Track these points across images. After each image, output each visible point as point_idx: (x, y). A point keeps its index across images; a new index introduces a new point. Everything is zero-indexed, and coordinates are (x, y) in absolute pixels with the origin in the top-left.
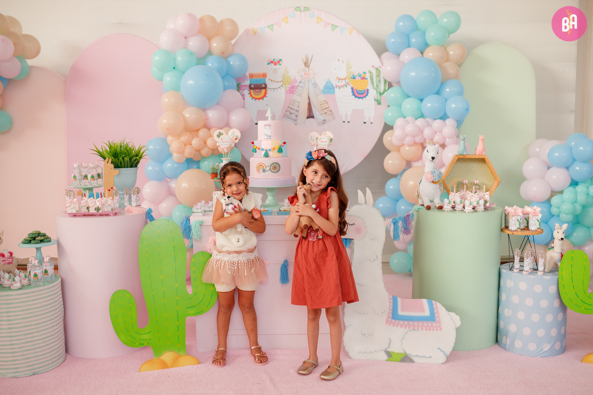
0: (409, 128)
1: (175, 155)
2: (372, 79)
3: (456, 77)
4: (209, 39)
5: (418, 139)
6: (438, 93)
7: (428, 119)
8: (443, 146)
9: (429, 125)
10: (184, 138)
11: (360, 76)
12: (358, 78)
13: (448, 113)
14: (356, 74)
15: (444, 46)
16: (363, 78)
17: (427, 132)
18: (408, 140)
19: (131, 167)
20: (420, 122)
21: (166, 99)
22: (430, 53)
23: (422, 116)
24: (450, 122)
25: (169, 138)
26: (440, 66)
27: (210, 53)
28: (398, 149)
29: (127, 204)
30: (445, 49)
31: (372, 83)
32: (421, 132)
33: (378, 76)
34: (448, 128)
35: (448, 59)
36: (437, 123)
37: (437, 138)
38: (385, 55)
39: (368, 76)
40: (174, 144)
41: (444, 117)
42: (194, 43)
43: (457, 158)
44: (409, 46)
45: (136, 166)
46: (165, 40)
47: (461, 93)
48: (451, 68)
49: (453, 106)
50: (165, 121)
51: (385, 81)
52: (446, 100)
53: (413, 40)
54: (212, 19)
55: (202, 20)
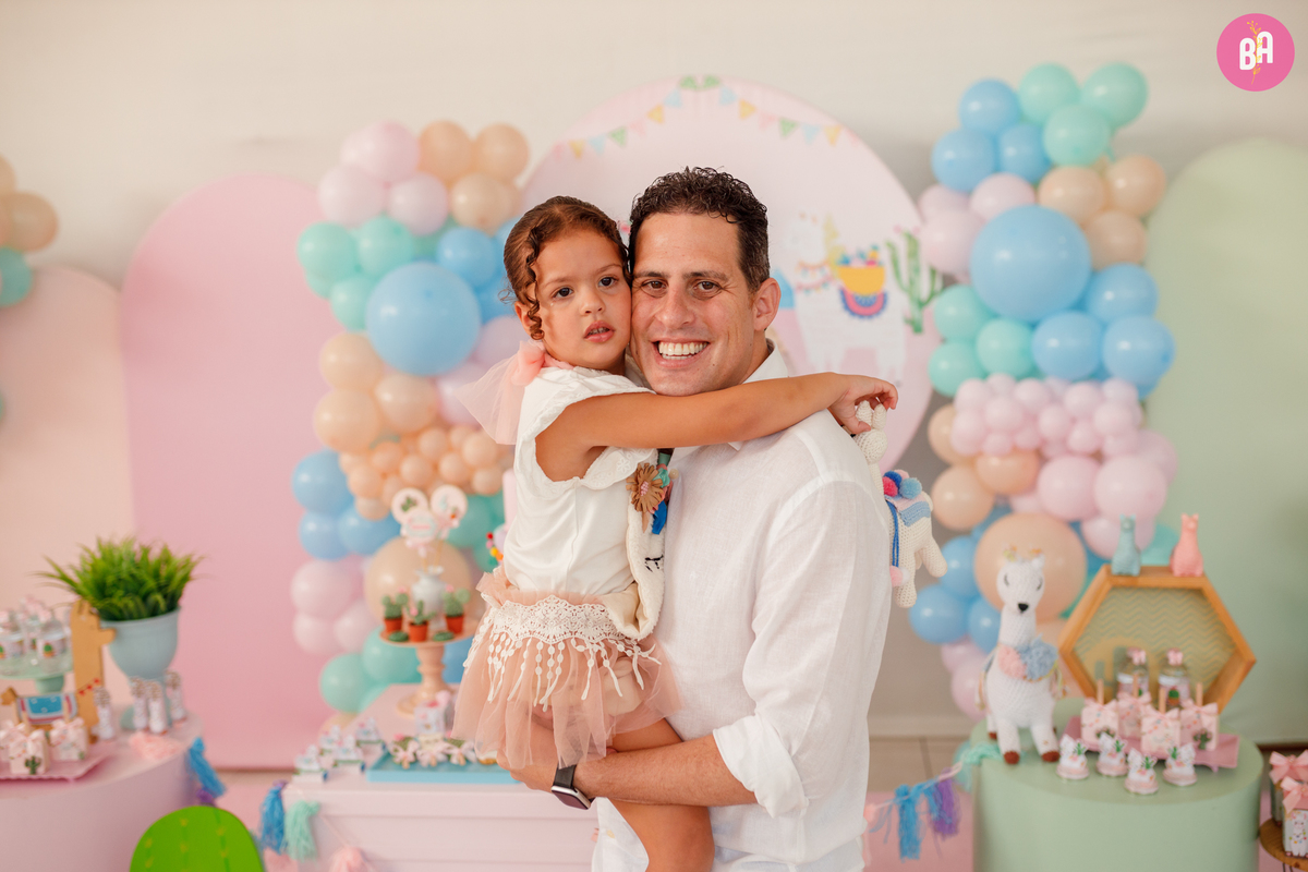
0: (998, 411)
1: (362, 504)
2: (895, 263)
3: (1137, 259)
4: (449, 184)
5: (1025, 440)
6: (1080, 305)
7: (1052, 382)
8: (1098, 457)
9: (1055, 400)
10: (380, 459)
11: (861, 255)
12: (857, 264)
13: (1111, 364)
14: (851, 250)
15: (1099, 169)
16: (872, 263)
17: (1049, 422)
18: (995, 442)
20: (1028, 391)
21: (332, 357)
22: (1057, 190)
23: (1034, 373)
24: (1117, 391)
25: (346, 460)
26: (1084, 226)
27: (450, 221)
28: (971, 461)
30: (1102, 173)
31: (897, 273)
32: (1031, 417)
33: (914, 253)
34: (1109, 409)
35: (1108, 203)
36: (1078, 395)
37: (1079, 438)
38: (932, 197)
39: (884, 256)
40: (359, 473)
41: (1098, 375)
42: (408, 201)
44: (997, 168)
46: (331, 194)
47: (1147, 306)
48: (1117, 232)
49: (1124, 345)
50: (327, 416)
51: (933, 272)
52: (1104, 326)
53: (1010, 152)
54: (453, 130)
55: (425, 139)
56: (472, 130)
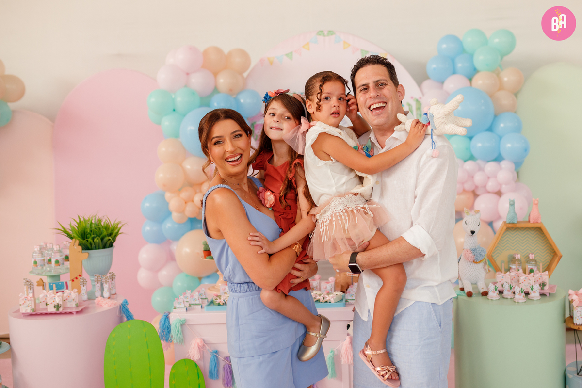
1: (175, 215)
2: (411, 112)
3: (513, 110)
4: (216, 74)
5: (468, 186)
6: (490, 129)
7: (479, 162)
8: (499, 193)
9: (481, 169)
10: (184, 195)
13: (504, 154)
15: (496, 73)
17: (478, 178)
19: (104, 247)
20: (469, 165)
21: (163, 149)
22: (479, 81)
23: (472, 158)
24: (506, 165)
25: (168, 195)
26: (491, 96)
27: (216, 90)
29: (98, 294)
30: (498, 75)
32: (471, 176)
33: (418, 108)
34: (504, 172)
35: (501, 88)
36: (490, 167)
37: (491, 185)
38: (427, 84)
40: (173, 202)
41: (498, 159)
42: (197, 81)
43: (505, 228)
44: (454, 72)
45: (111, 245)
46: (163, 78)
47: (518, 129)
48: (505, 99)
49: (509, 145)
50: (161, 175)
52: (500, 138)
53: (459, 65)
54: (218, 50)
55: (205, 53)
56: (226, 51)
